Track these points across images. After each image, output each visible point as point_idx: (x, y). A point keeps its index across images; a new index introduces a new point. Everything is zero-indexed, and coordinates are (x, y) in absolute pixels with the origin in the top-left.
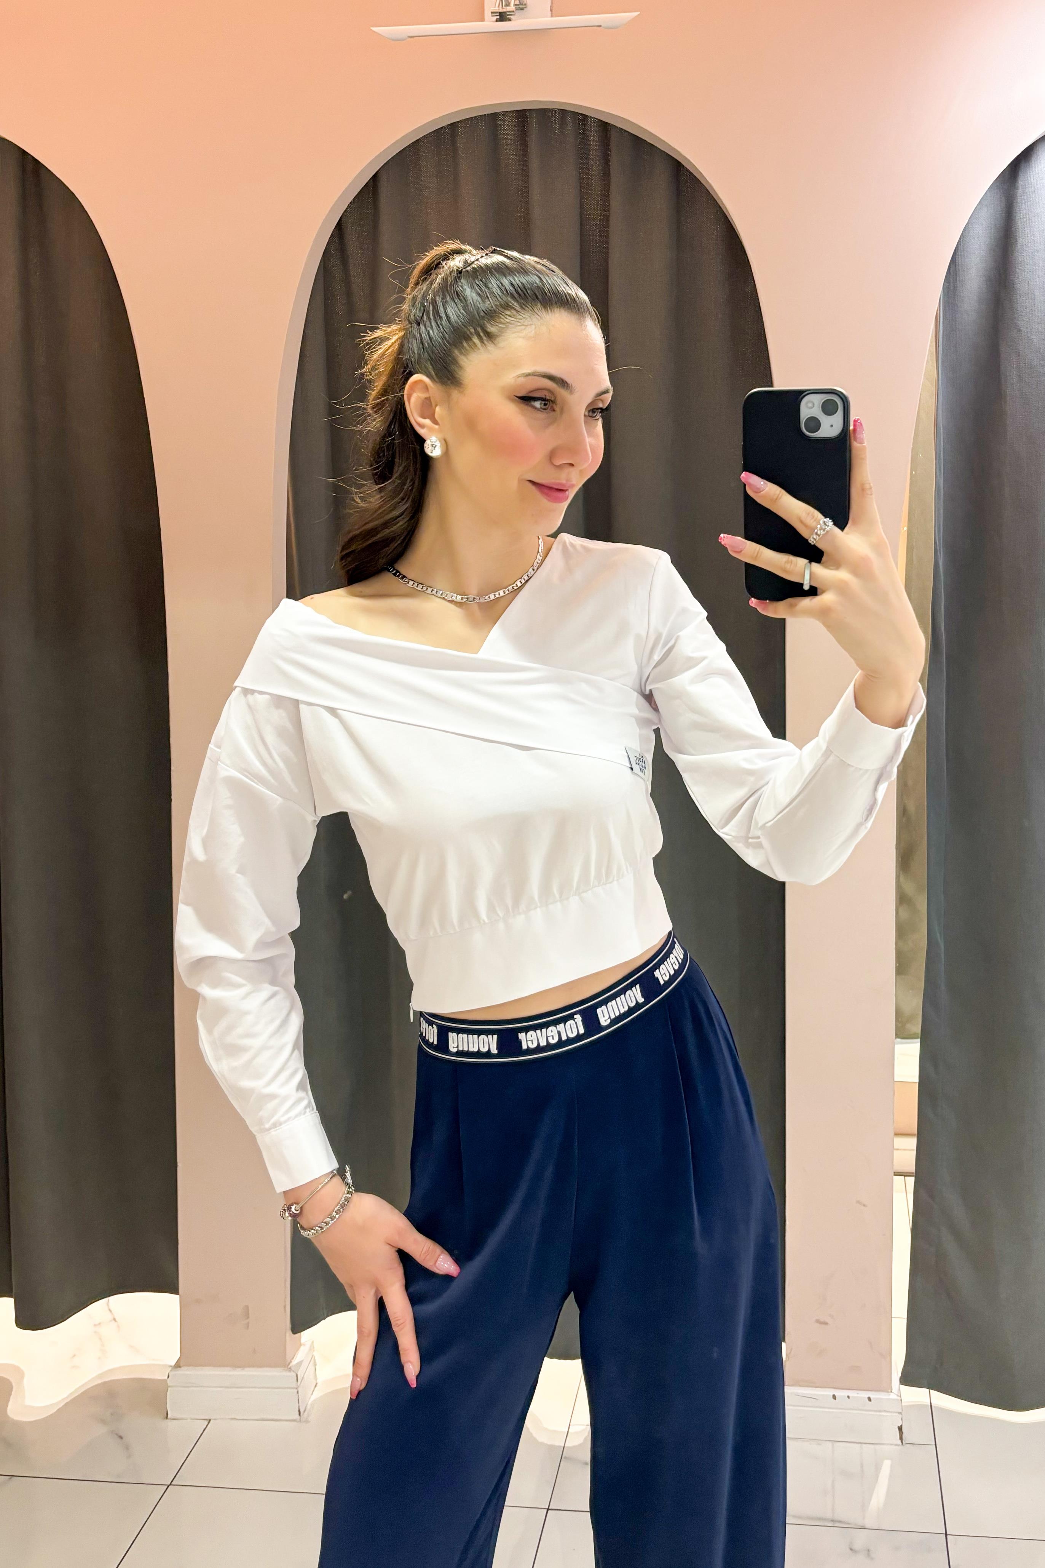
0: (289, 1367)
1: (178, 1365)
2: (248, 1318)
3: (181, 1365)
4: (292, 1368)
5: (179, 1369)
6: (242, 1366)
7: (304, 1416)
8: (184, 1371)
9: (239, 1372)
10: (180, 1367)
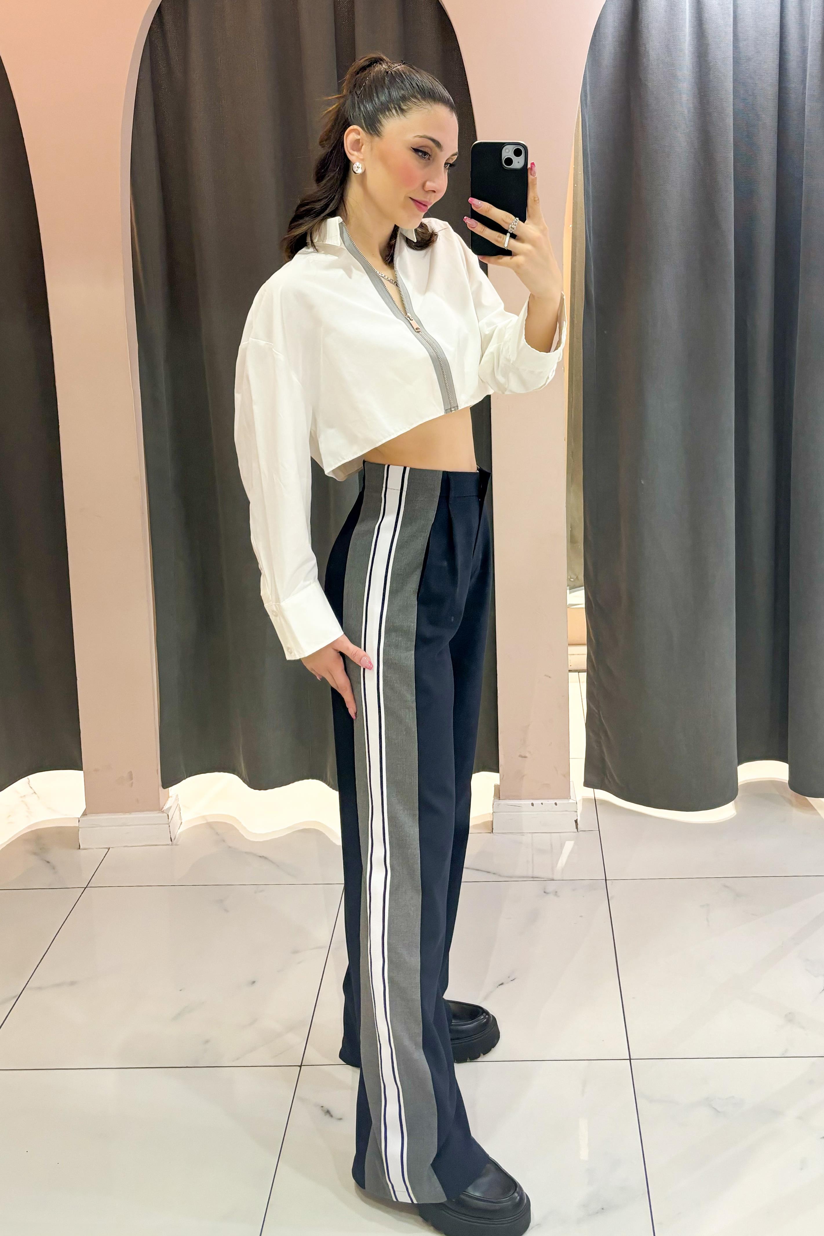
0: (162, 810)
1: (84, 814)
2: (131, 779)
3: (87, 814)
4: (164, 811)
5: (86, 816)
6: (129, 812)
7: (174, 842)
8: (90, 818)
9: (127, 816)
10: (86, 815)
